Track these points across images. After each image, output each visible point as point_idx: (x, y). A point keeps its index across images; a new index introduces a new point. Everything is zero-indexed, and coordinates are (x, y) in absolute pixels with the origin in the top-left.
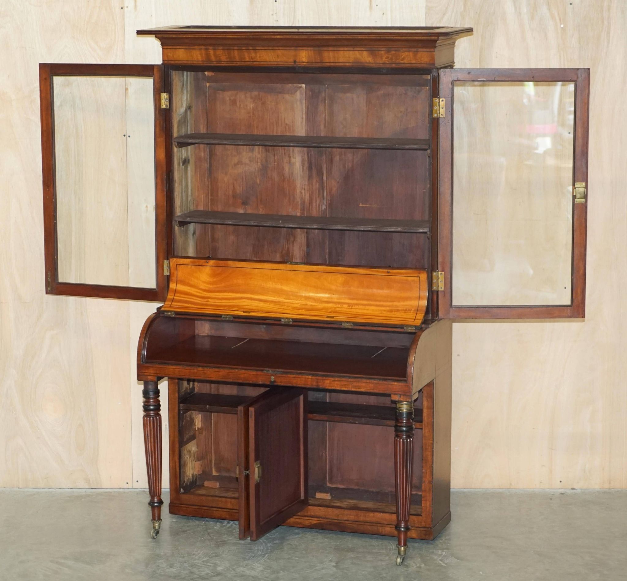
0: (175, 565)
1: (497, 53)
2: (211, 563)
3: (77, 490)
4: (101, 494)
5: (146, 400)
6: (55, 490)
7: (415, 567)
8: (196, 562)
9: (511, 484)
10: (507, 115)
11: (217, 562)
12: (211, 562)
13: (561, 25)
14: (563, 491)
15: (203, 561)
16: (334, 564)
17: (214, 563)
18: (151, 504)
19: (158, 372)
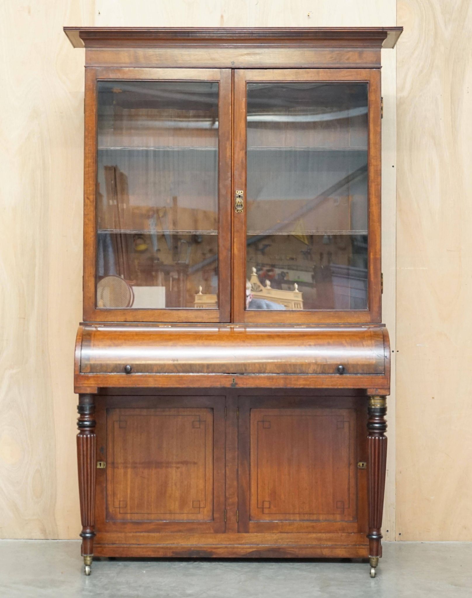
5: (81, 415)
18: (83, 533)
19: (100, 383)
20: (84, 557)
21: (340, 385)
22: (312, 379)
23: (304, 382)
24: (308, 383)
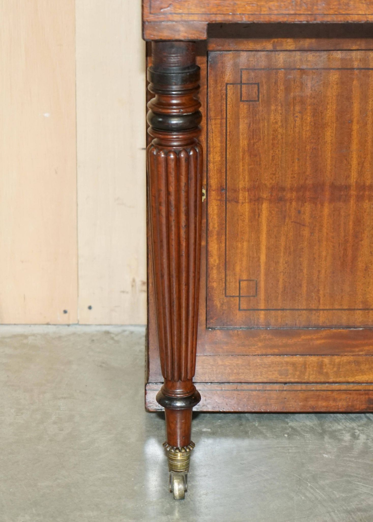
19: (214, 10)
20: (170, 452)
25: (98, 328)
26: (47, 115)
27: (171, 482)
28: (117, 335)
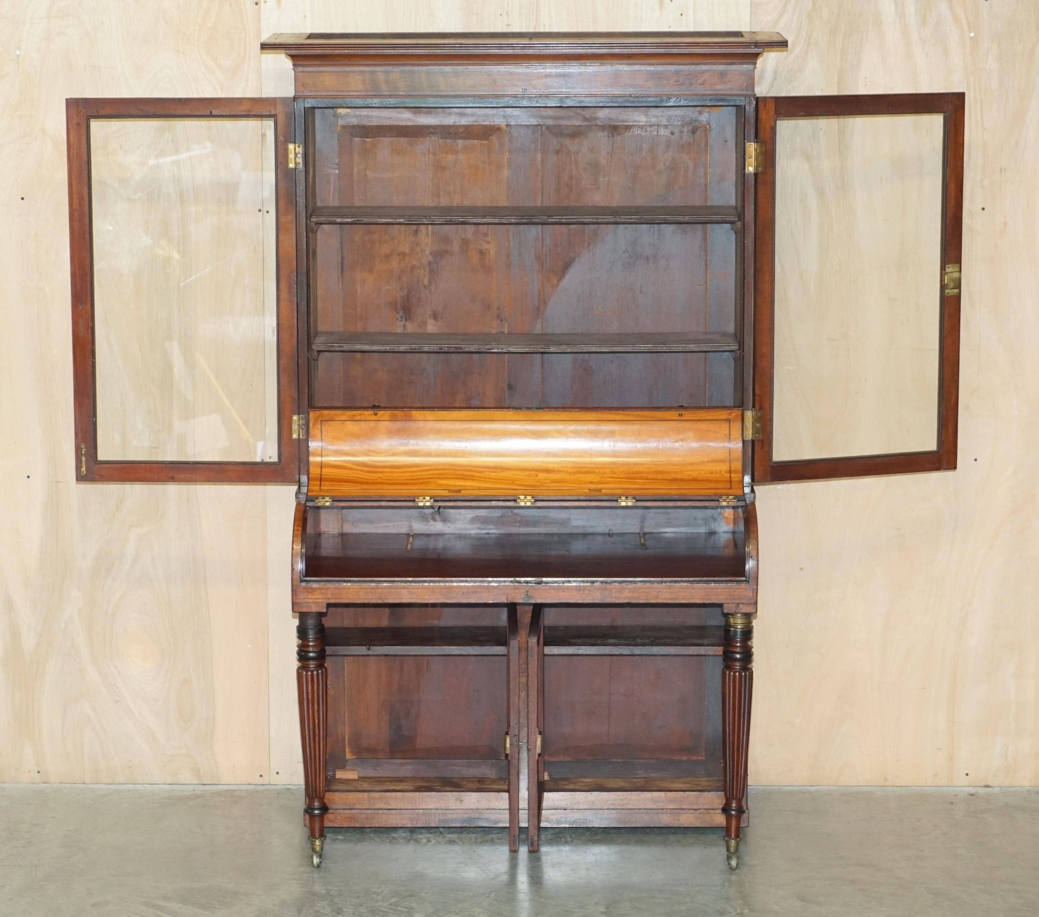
0: (345, 910)
1: (866, 78)
2: (403, 907)
3: (180, 786)
4: (218, 793)
5: (302, 642)
6: (144, 787)
7: (733, 914)
8: (379, 906)
9: (886, 779)
10: (881, 179)
11: (412, 905)
12: (402, 905)
13: (971, 34)
14: (973, 791)
15: (391, 904)
16: (602, 909)
17: (408, 907)
18: (309, 810)
19: (330, 596)
20: (312, 841)
21: (682, 599)
22: (642, 590)
23: (630, 595)
24: (635, 595)
25: (283, 787)
26: (249, 646)
27: (312, 857)
28: (294, 790)
